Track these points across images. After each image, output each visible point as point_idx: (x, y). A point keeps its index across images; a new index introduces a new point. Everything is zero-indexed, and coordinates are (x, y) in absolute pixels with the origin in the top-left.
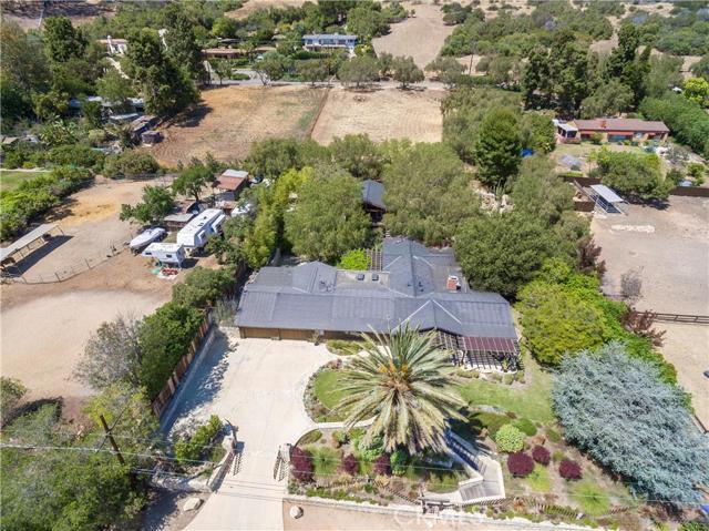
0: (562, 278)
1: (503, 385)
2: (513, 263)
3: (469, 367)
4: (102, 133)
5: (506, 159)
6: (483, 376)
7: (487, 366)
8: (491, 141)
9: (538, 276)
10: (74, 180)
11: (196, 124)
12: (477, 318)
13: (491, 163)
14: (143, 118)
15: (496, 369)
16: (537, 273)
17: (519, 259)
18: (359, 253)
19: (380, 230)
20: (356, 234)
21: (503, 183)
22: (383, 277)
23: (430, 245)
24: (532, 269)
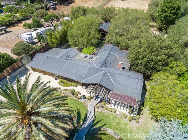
0: (180, 73)
1: (126, 121)
2: (152, 61)
3: (113, 106)
4: (40, 6)
5: (170, 17)
6: (118, 113)
7: (122, 108)
8: (164, 8)
9: (165, 70)
10: (24, 17)
11: (68, 6)
12: (124, 84)
13: (163, 19)
14: (54, 3)
15: (126, 111)
16: (165, 68)
17: (156, 59)
18: (91, 48)
19: (106, 41)
20: (93, 40)
21: (166, 29)
22: (94, 58)
23: (122, 49)
24: (163, 65)
